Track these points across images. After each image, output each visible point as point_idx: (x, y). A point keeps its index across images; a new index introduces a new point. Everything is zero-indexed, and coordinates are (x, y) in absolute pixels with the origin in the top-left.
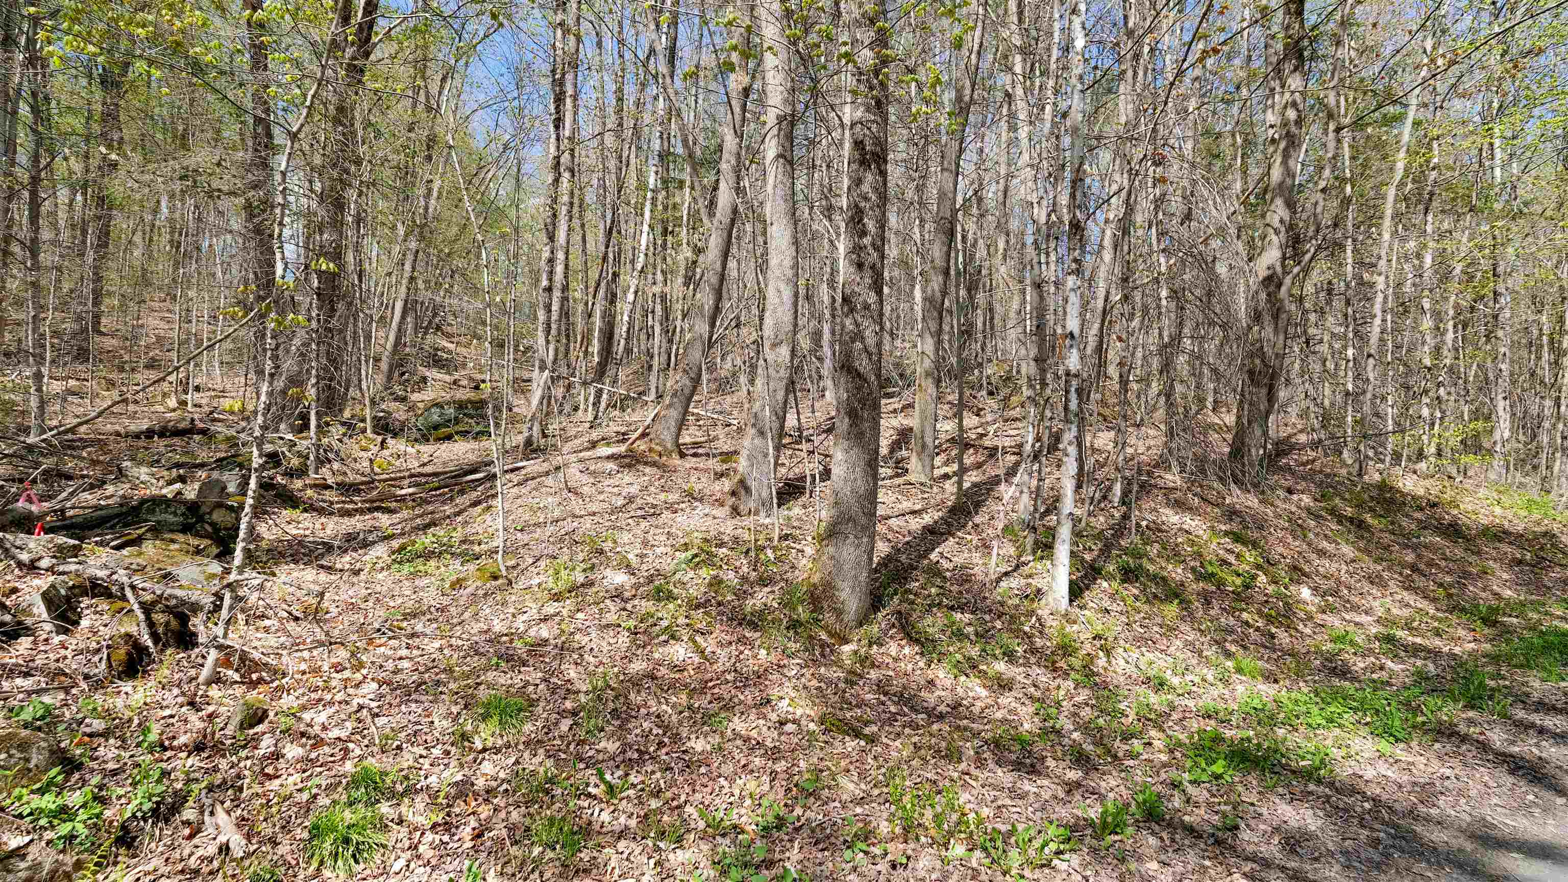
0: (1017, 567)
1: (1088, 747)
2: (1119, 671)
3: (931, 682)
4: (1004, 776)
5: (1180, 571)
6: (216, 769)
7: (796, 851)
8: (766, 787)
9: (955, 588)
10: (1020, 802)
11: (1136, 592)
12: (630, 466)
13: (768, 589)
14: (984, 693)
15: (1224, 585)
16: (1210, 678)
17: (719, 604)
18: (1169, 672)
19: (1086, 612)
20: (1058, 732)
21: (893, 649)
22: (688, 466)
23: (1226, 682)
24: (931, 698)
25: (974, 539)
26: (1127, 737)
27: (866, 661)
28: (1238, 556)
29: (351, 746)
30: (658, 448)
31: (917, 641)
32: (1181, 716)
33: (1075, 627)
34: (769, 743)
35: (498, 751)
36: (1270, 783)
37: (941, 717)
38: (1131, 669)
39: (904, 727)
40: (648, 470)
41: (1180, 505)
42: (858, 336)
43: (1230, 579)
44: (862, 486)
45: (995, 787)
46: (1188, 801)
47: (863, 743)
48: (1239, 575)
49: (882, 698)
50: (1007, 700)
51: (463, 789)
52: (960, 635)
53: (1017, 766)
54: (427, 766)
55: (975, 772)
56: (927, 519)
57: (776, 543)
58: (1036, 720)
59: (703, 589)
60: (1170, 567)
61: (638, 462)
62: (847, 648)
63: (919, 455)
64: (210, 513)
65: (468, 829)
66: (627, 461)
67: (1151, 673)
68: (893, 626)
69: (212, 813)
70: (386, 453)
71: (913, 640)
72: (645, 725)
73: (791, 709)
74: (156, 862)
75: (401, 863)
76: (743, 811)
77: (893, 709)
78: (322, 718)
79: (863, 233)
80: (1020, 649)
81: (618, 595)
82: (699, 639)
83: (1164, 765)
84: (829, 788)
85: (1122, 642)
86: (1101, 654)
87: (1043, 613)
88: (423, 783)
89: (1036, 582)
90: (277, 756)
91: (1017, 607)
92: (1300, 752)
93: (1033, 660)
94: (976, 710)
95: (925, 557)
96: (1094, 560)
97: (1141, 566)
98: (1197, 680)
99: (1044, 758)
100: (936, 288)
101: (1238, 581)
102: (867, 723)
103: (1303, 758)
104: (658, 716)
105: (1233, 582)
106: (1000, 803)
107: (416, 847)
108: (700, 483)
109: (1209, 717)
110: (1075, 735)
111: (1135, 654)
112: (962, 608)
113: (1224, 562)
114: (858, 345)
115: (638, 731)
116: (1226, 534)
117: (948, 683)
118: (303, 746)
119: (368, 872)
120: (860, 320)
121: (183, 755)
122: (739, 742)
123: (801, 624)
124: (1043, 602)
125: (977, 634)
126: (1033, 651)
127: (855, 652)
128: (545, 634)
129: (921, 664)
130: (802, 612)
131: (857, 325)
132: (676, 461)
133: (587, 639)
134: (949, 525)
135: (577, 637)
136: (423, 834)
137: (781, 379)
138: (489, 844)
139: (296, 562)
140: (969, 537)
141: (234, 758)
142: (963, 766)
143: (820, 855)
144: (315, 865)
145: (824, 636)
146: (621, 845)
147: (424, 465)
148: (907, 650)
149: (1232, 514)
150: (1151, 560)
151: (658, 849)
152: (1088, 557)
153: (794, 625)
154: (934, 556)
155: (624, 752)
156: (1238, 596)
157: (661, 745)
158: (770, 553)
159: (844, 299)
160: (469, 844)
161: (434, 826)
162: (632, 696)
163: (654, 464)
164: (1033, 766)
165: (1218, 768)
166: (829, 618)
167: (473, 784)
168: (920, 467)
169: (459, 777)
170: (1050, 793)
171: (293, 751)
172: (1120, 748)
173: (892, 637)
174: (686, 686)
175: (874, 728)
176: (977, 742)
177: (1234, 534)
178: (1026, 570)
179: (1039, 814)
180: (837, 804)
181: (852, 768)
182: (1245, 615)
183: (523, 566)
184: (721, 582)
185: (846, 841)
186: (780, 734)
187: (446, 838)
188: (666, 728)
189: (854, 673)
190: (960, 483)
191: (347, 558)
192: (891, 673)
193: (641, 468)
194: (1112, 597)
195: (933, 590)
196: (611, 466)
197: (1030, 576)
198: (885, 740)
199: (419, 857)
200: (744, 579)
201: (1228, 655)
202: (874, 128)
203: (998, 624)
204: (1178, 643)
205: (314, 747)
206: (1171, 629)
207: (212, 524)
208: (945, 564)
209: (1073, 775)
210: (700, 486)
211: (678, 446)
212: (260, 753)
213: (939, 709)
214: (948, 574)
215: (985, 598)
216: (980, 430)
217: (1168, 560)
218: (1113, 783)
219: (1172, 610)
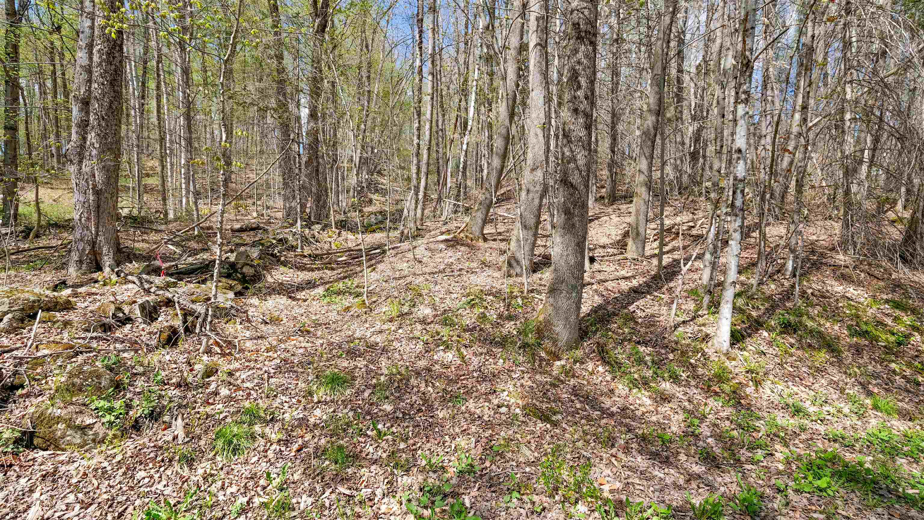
0: (693, 318)
1: (717, 451)
2: (765, 397)
3: (612, 391)
4: (641, 462)
5: (836, 328)
6: (185, 397)
7: (476, 489)
8: (473, 445)
9: (643, 330)
10: (645, 483)
11: (792, 341)
12: (453, 246)
13: (512, 323)
14: (648, 402)
15: (877, 341)
16: (846, 410)
17: (481, 330)
18: (809, 402)
19: (745, 353)
20: (697, 437)
21: (590, 366)
22: (487, 246)
23: (861, 417)
24: (607, 403)
25: (666, 297)
26: (752, 448)
27: (569, 373)
28: (896, 319)
29: (252, 392)
30: (471, 236)
31: (608, 363)
32: (809, 436)
33: (734, 363)
34: (486, 418)
35: (326, 403)
36: (871, 503)
37: (611, 415)
38: (776, 398)
39: (582, 418)
40: (463, 248)
41: (845, 278)
42: (573, 159)
43: (884, 337)
44: (572, 260)
45: (630, 468)
46: (787, 504)
47: (548, 426)
48: (893, 334)
49: (573, 398)
50: (665, 409)
51: (303, 422)
52: (640, 361)
53: (654, 456)
54: (286, 408)
55: (621, 455)
56: (635, 283)
57: (525, 294)
58: (682, 425)
59: (473, 320)
60: (828, 325)
61: (458, 244)
62: (558, 363)
63: (633, 239)
64: (242, 268)
65: (297, 445)
66: (452, 243)
67: (790, 401)
68: (594, 351)
69: (176, 419)
70: (341, 238)
71: (605, 362)
72: (414, 398)
73: (508, 398)
74: (146, 440)
75: (255, 459)
76: (453, 458)
77: (578, 406)
78: (243, 376)
79: (579, 87)
80: (684, 375)
81: (423, 321)
82: (463, 350)
83: (779, 472)
84: (513, 452)
85: (771, 377)
86: (751, 383)
87: (710, 351)
88: (281, 417)
89: (708, 330)
90: (216, 393)
91: (688, 345)
92: (912, 482)
93: (693, 383)
94: (639, 413)
95: (626, 308)
96: (760, 316)
97: (800, 322)
98: (832, 410)
99: (678, 453)
100: (651, 125)
101: (892, 339)
102: (555, 414)
103: (913, 487)
104: (424, 394)
105: (885, 338)
106: (630, 480)
107: (266, 451)
108: (492, 257)
109: (835, 441)
110: (710, 440)
111: (780, 387)
112: (646, 344)
113: (880, 323)
114: (572, 165)
115: (409, 401)
116: (887, 301)
117: (623, 393)
118: (230, 390)
119: (239, 461)
120: (574, 148)
121: (172, 388)
122: (467, 415)
123: (529, 346)
124: (710, 344)
125: (653, 362)
126: (695, 377)
127: (563, 366)
128: (378, 340)
129: (608, 378)
130: (531, 338)
131: (572, 152)
132: (481, 243)
133: (399, 344)
134: (649, 286)
135: (394, 344)
136: (271, 444)
137: (537, 192)
138: (303, 455)
139: (279, 294)
140: (663, 296)
141: (195, 393)
142: (614, 451)
143: (489, 495)
144: (214, 453)
145: (543, 354)
146: (373, 467)
147: (358, 245)
148: (600, 369)
149: (897, 286)
150: (812, 319)
151: (392, 474)
152: (754, 314)
153: (525, 346)
154: (631, 308)
155: (395, 412)
156: (888, 350)
157: (420, 410)
158: (519, 301)
159: (564, 135)
160: (293, 454)
161: (279, 441)
162: (412, 380)
163: (468, 245)
164: (667, 458)
165: (822, 483)
166: (547, 344)
167: (308, 421)
168: (634, 248)
169: (301, 416)
170: (672, 479)
171: (224, 392)
172: (744, 454)
173: (591, 359)
174: (448, 377)
175: (559, 417)
176: (630, 436)
177: (894, 302)
178: (700, 320)
179: (657, 494)
180: (514, 464)
181: (532, 441)
182: (893, 365)
183: (380, 301)
184: (485, 316)
185: (508, 489)
186: (495, 413)
187: (283, 449)
188: (425, 401)
189: (559, 380)
190: (660, 261)
191: (304, 293)
192: (585, 383)
193: (458, 247)
194: (770, 344)
195: (626, 330)
196: (442, 246)
197: (704, 325)
198: (564, 425)
199: (266, 457)
200: (500, 316)
201: (870, 394)
202: (586, 12)
203: (671, 356)
204: (823, 381)
205: (235, 391)
206: (818, 370)
207: (243, 274)
208: (639, 313)
209: (697, 469)
210: (491, 259)
211: (483, 235)
212: (208, 391)
213: (612, 409)
214: (640, 320)
215: (664, 338)
216: (691, 224)
217: (827, 319)
218: (727, 480)
219: (823, 356)
